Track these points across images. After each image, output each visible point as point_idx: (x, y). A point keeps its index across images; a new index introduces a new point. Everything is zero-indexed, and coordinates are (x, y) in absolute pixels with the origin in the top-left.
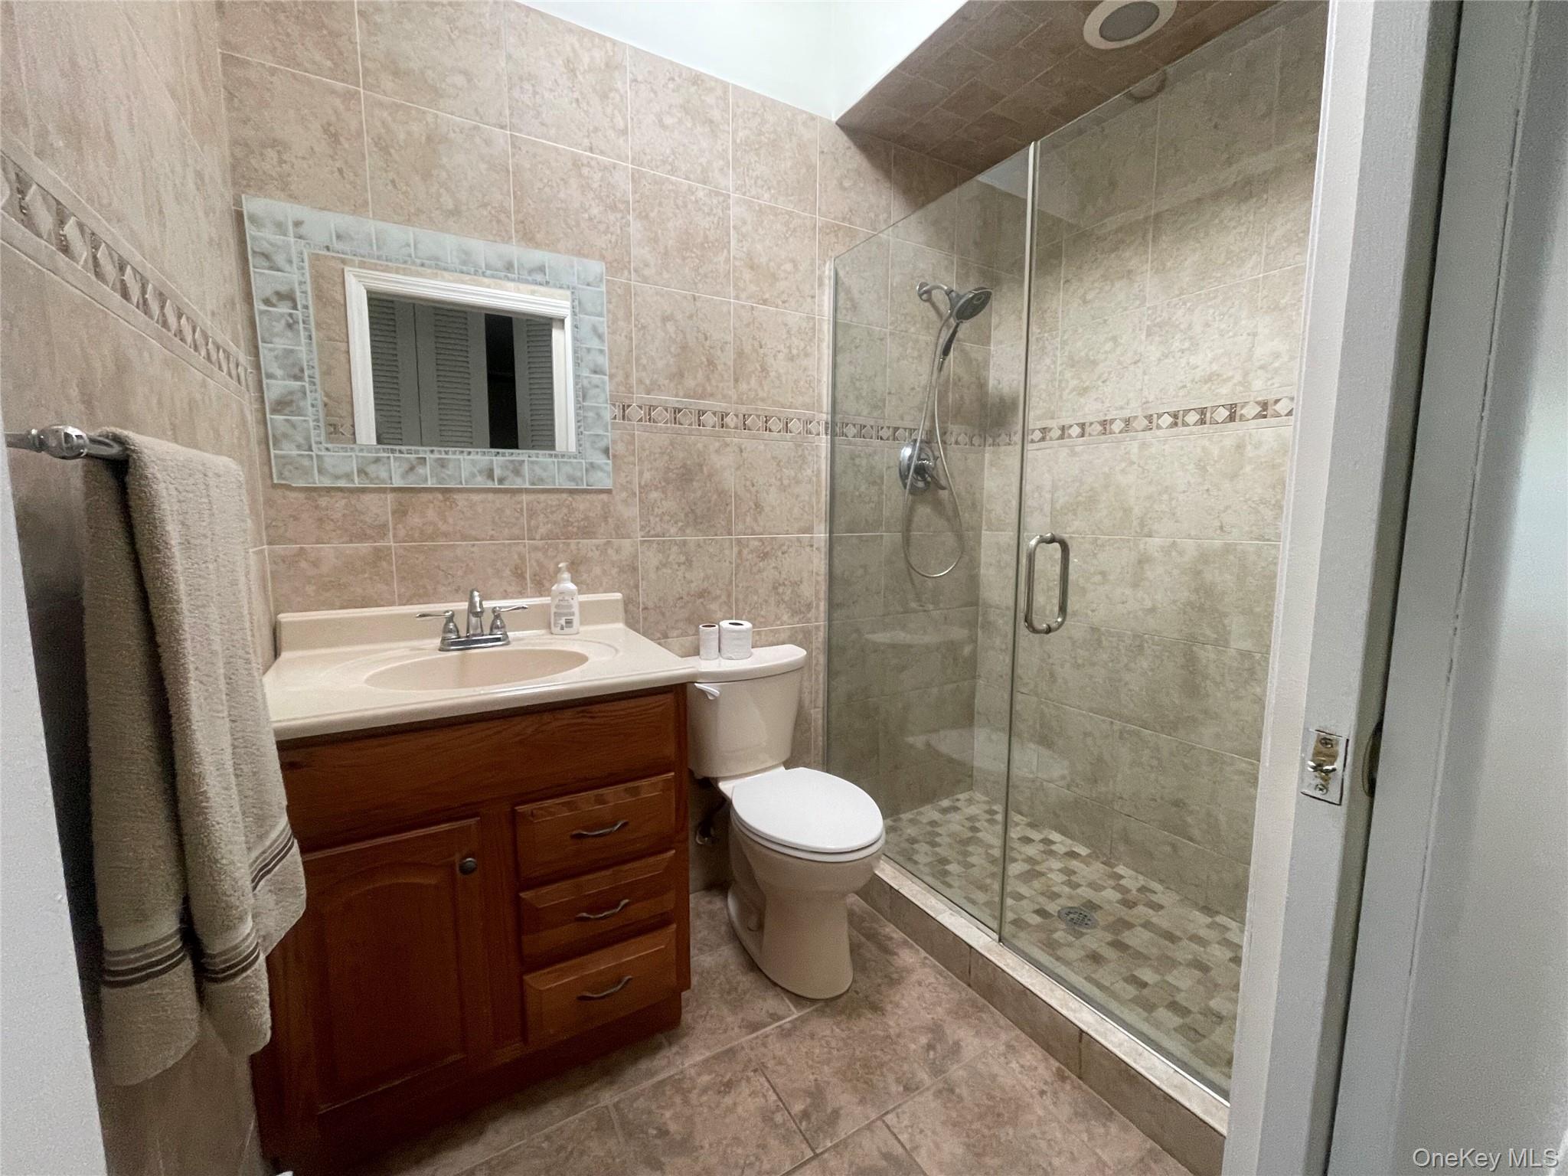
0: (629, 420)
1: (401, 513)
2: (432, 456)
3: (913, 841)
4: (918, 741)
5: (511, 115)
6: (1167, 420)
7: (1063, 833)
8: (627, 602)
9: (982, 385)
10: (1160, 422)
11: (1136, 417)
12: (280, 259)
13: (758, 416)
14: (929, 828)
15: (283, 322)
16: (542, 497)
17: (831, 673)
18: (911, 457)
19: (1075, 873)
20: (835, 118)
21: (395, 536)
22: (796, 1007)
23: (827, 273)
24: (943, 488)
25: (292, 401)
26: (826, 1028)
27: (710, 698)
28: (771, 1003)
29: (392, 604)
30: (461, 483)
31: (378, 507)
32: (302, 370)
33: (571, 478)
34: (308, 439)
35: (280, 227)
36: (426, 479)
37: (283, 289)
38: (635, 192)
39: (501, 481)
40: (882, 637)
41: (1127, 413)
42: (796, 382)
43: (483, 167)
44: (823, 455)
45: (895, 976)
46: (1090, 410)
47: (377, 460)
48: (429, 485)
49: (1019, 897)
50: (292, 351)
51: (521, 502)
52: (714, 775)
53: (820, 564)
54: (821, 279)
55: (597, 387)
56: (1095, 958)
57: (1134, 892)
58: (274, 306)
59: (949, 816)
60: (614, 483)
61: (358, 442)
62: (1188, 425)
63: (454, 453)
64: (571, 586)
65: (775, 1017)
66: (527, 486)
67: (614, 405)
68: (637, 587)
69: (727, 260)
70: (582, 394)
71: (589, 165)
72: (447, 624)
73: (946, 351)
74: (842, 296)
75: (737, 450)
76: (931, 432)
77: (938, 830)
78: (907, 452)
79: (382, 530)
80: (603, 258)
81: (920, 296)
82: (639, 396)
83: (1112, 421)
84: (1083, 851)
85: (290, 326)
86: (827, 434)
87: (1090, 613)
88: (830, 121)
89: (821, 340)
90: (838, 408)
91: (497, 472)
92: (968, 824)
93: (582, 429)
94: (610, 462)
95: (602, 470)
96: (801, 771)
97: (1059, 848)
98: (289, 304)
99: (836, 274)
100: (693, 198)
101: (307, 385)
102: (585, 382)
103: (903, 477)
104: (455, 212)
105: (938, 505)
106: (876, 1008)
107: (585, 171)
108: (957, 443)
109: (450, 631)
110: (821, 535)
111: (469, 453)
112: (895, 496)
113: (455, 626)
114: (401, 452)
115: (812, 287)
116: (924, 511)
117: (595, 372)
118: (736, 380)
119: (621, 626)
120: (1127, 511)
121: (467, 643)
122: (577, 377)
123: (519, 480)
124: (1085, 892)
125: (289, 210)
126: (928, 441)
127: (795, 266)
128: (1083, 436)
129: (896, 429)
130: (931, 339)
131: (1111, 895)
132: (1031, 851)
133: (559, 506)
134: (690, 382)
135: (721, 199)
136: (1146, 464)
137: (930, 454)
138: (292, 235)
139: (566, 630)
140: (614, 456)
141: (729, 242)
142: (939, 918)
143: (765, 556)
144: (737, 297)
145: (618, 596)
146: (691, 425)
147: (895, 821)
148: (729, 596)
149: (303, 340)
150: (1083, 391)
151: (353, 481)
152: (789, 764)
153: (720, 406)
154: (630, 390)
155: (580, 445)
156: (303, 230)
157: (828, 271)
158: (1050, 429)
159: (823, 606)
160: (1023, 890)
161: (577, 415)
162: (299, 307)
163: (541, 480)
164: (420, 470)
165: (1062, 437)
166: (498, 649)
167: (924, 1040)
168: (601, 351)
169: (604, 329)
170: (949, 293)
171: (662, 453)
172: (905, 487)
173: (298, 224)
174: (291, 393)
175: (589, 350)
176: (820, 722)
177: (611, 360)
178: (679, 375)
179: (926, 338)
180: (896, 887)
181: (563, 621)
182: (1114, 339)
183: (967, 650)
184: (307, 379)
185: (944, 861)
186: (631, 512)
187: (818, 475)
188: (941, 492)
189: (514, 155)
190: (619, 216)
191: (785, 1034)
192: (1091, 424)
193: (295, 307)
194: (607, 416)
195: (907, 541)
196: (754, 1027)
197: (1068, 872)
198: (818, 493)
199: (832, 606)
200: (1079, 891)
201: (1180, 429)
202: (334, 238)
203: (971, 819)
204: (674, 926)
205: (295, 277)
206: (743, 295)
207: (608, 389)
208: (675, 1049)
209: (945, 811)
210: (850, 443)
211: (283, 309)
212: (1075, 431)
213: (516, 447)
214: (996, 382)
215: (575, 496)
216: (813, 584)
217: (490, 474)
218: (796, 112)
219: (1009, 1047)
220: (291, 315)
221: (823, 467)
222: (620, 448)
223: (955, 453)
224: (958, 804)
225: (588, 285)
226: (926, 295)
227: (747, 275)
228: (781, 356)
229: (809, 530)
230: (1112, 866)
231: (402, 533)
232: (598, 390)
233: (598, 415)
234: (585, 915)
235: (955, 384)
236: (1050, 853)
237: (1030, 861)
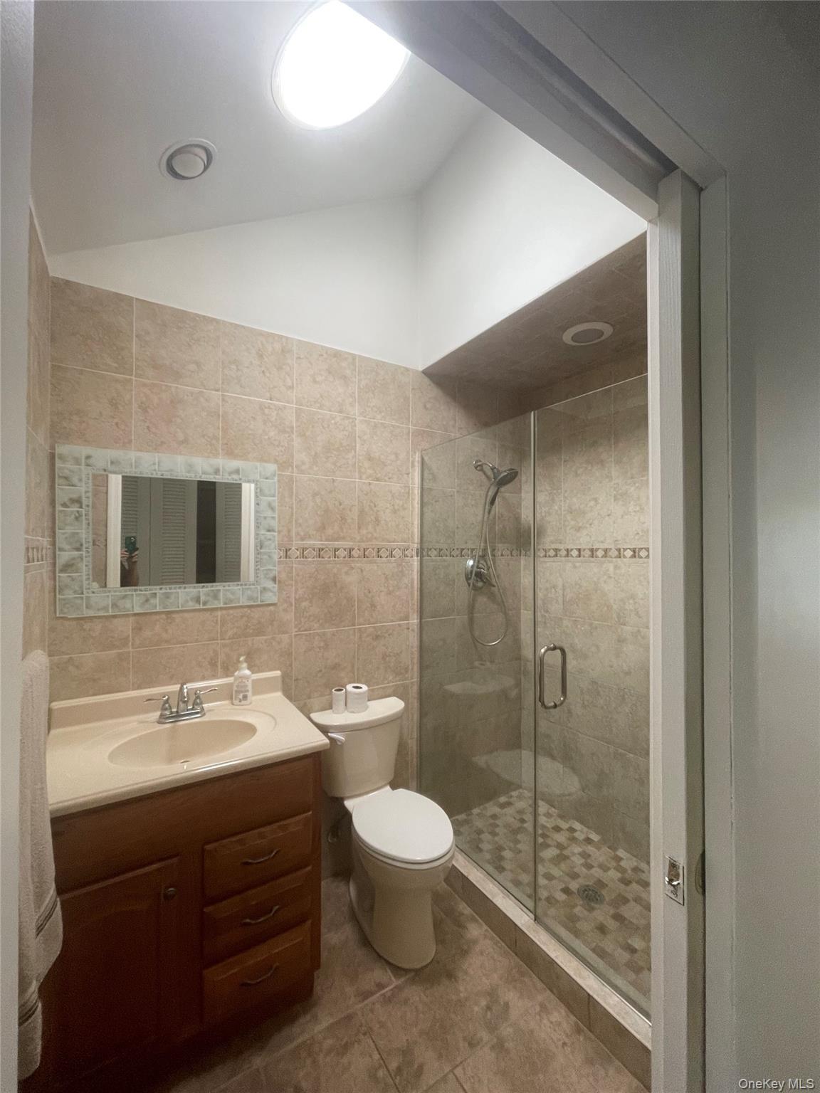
0: (290, 558)
1: (138, 629)
2: (161, 591)
3: (480, 832)
4: (481, 760)
5: (223, 383)
6: (629, 553)
7: (582, 823)
8: (285, 677)
9: (517, 519)
10: (625, 553)
11: (611, 549)
12: (75, 480)
13: (373, 549)
14: (492, 821)
15: (73, 516)
16: (231, 612)
17: (422, 714)
18: (472, 566)
19: (589, 856)
20: (421, 368)
21: (133, 645)
22: (395, 976)
23: (417, 459)
24: (494, 586)
25: (73, 565)
26: (415, 994)
27: (339, 743)
28: (380, 974)
29: (128, 690)
30: (178, 607)
31: (124, 627)
32: (82, 545)
33: (250, 598)
34: (81, 587)
35: (77, 461)
36: (156, 606)
37: (75, 496)
38: (297, 421)
39: (205, 603)
40: (455, 688)
41: (606, 546)
42: (397, 526)
43: (204, 414)
44: (415, 570)
45: (465, 947)
46: (584, 541)
47: (124, 597)
48: (158, 610)
49: (549, 877)
50: (77, 533)
51: (217, 617)
52: (342, 796)
53: (414, 640)
54: (413, 462)
55: (270, 539)
56: (602, 929)
57: (629, 871)
58: (69, 507)
59: (505, 810)
60: (279, 600)
61: (108, 586)
62: (641, 557)
63: (175, 588)
64: (247, 672)
65: (380, 986)
66: (222, 605)
67: (280, 550)
68: (291, 665)
69: (354, 457)
70: (260, 545)
71: (269, 408)
72: (164, 705)
73: (492, 502)
74: (426, 472)
75: (359, 571)
76: (485, 550)
77: (497, 822)
78: (471, 563)
79: (125, 642)
80: (276, 461)
81: (476, 468)
82: (297, 543)
83: (597, 550)
84: (595, 837)
85: (77, 518)
86: (417, 556)
87: (591, 671)
88: (417, 371)
89: (413, 499)
90: (425, 539)
91: (203, 598)
92: (518, 817)
93: (259, 566)
94: (276, 586)
95: (272, 592)
96: (401, 791)
97: (580, 836)
98: (78, 505)
99: (423, 459)
100: (333, 422)
101: (84, 553)
102: (263, 538)
103: (468, 579)
104: (185, 441)
105: (492, 597)
106: (451, 976)
107: (266, 411)
108: (502, 555)
109: (166, 709)
110: (414, 621)
111: (185, 588)
112: (462, 592)
113: (170, 706)
114: (141, 590)
115: (408, 468)
116: (482, 600)
117: (269, 531)
118: (359, 528)
119: (279, 694)
120: (609, 607)
121: (177, 716)
122: (257, 534)
123: (216, 602)
124: (597, 872)
125: (82, 451)
126: (483, 557)
127: (397, 457)
128: (580, 556)
129: (462, 550)
130: (483, 493)
131: (613, 874)
132: (561, 838)
133: (242, 617)
134: (329, 531)
135: (351, 420)
136: (619, 579)
137: (485, 564)
138: (83, 464)
139: (243, 702)
140: (280, 582)
141: (356, 446)
142: (494, 901)
143: (377, 637)
144: (360, 478)
145: (278, 673)
146: (330, 557)
147: (468, 815)
148: (353, 667)
149: (84, 526)
150: (579, 529)
151: (108, 611)
152: (394, 786)
153: (348, 544)
154: (290, 540)
155: (258, 577)
156: (91, 461)
157: (417, 458)
158: (560, 550)
159: (416, 668)
160: (556, 872)
161: (256, 558)
162: (84, 507)
163: (231, 601)
164: (152, 601)
165: (567, 555)
166: (196, 720)
167: (483, 1003)
168: (273, 518)
169: (276, 504)
170: (493, 469)
171: (310, 577)
172: (469, 585)
173: (88, 457)
174: (74, 559)
175: (265, 518)
176: (415, 748)
177: (279, 522)
178: (323, 528)
179: (479, 491)
180: (466, 874)
181: (241, 697)
182: (596, 500)
183: (514, 693)
184: (84, 550)
185: (500, 848)
186: (290, 616)
187: (412, 583)
188: (493, 588)
189: (223, 405)
190: (287, 435)
191: (388, 1000)
192: (584, 550)
193: (81, 507)
194: (276, 557)
195: (471, 620)
196: (365, 995)
197: (585, 855)
198: (412, 593)
199: (422, 668)
200: (593, 871)
201: (637, 559)
202: (109, 464)
203: (521, 812)
204: (309, 922)
205: (83, 488)
206: (364, 477)
207: (276, 539)
208: (308, 1017)
209: (503, 806)
210: (432, 561)
211: (75, 508)
212: (575, 553)
213: (214, 581)
214: (525, 517)
215: (253, 609)
216: (410, 658)
217: (198, 600)
218: (397, 368)
219: (543, 1007)
220: (78, 512)
221: (416, 577)
222: (283, 576)
223: (502, 562)
224: (512, 800)
225: (267, 478)
226: (480, 467)
227: (366, 464)
228: (388, 511)
229: (407, 618)
230: (615, 849)
231: (137, 642)
232: (270, 542)
233: (269, 556)
234: (248, 920)
235: (499, 518)
236: (573, 839)
237: (560, 846)
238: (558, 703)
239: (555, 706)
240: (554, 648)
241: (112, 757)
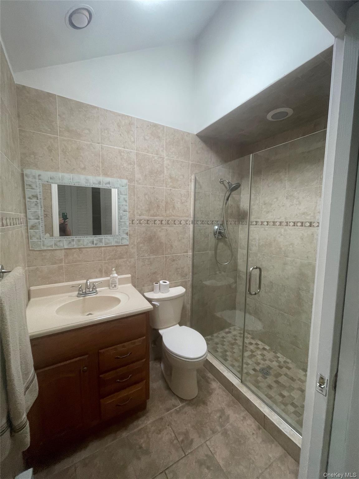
0: (134, 224)
1: (66, 255)
2: (76, 239)
3: (217, 344)
4: (218, 314)
5: (101, 140)
6: (292, 224)
7: (262, 341)
8: (132, 277)
9: (238, 207)
10: (290, 224)
11: (283, 222)
12: (34, 186)
13: (172, 220)
14: (222, 339)
15: (34, 204)
16: (108, 248)
17: (193, 294)
18: (217, 229)
19: (265, 355)
20: (195, 133)
21: (65, 262)
22: (181, 403)
23: (193, 178)
24: (227, 238)
25: (36, 226)
26: (189, 410)
27: (157, 306)
28: (174, 401)
29: (63, 282)
30: (84, 246)
31: (60, 254)
32: (39, 217)
33: (116, 242)
34: (40, 236)
35: (34, 177)
36: (74, 245)
37: (33, 194)
38: (136, 159)
39: (96, 244)
40: (208, 283)
41: (280, 220)
42: (183, 210)
43: (93, 155)
44: (191, 230)
45: (211, 391)
46: (270, 217)
47: (60, 241)
48: (75, 247)
49: (248, 364)
50: (36, 211)
51: (101, 250)
52: (157, 328)
53: (190, 263)
54: (191, 180)
55: (125, 215)
56: (270, 387)
57: (282, 363)
58: (32, 199)
59: (228, 335)
60: (129, 243)
61: (54, 236)
62: (298, 226)
63: (82, 237)
64: (116, 275)
65: (175, 406)
66: (104, 245)
67: (130, 220)
68: (135, 272)
69: (163, 177)
70: (120, 218)
71: (123, 152)
72: (80, 289)
73: (228, 199)
74: (197, 184)
75: (165, 230)
76: (223, 221)
77: (225, 340)
78: (216, 227)
79: (61, 261)
80: (127, 178)
81: (220, 182)
82: (137, 217)
83: (276, 222)
84: (267, 348)
85: (36, 205)
86: (192, 224)
87: (269, 277)
88: (194, 134)
89: (191, 197)
90: (196, 216)
91: (95, 242)
92: (234, 338)
93: (120, 228)
94: (128, 237)
95: (126, 239)
96: (184, 327)
97: (261, 347)
98: (36, 198)
99: (195, 178)
100: (154, 159)
101: (40, 221)
102: (121, 214)
103: (215, 234)
104: (84, 169)
105: (225, 243)
106: (205, 403)
107: (122, 154)
108: (231, 224)
109: (80, 291)
110: (190, 253)
111: (87, 237)
112: (212, 241)
113: (82, 289)
114: (67, 238)
115: (188, 182)
116: (221, 244)
117: (124, 211)
118: (166, 210)
119: (130, 285)
120: (281, 248)
121: (85, 294)
122: (119, 213)
123: (101, 244)
124: (268, 362)
125: (36, 172)
126: (222, 224)
127: (183, 177)
128: (268, 225)
129: (213, 221)
130: (223, 195)
131: (275, 364)
132: (252, 347)
133: (113, 250)
134: (152, 212)
135: (162, 159)
136: (286, 236)
137: (223, 228)
138: (37, 179)
139: (114, 288)
140: (130, 235)
141: (164, 171)
142: (223, 373)
143: (174, 260)
144: (166, 187)
145: (129, 275)
146: (152, 224)
147: (212, 337)
148: (163, 273)
149: (40, 208)
150: (268, 212)
151: (53, 247)
152: (181, 324)
153: (161, 218)
154: (134, 216)
155: (120, 232)
156: (41, 177)
157: (193, 177)
158: (259, 222)
159: (191, 274)
160: (249, 361)
161: (119, 224)
162: (39, 199)
163: (108, 243)
164: (72, 243)
165: (262, 224)
166: (93, 296)
167: (218, 415)
168: (126, 205)
169: (127, 199)
170: (229, 183)
171: (143, 233)
172: (215, 237)
173: (39, 175)
174: (36, 223)
175: (122, 205)
176: (189, 308)
177: (129, 207)
178: (149, 210)
179: (222, 195)
180: (211, 362)
181: (113, 286)
182: (277, 198)
183: (234, 286)
184: (40, 219)
185: (226, 351)
186: (135, 250)
187: (190, 236)
188: (226, 239)
189: (102, 151)
190: (132, 166)
191: (177, 412)
192: (270, 222)
193: (38, 199)
194: (128, 224)
195: (216, 253)
196: (168, 410)
197: (263, 355)
198: (189, 241)
199: (193, 273)
200: (266, 362)
201: (296, 227)
202: (49, 179)
203: (234, 336)
204: (145, 381)
205: (38, 190)
206: (168, 186)
207: (128, 215)
208: (144, 417)
209: (227, 333)
210: (199, 226)
211: (34, 200)
212: (266, 223)
213: (101, 234)
214: (242, 206)
215: (118, 247)
216: (188, 269)
217: (93, 243)
218: (184, 132)
219: (244, 418)
220: (36, 201)
221: (191, 234)
222: (131, 232)
223: (230, 227)
224: (231, 331)
225: (123, 187)
226: (222, 182)
227: (169, 180)
228: (179, 203)
229: (187, 252)
230: (276, 353)
231: (67, 261)
232: (125, 216)
233: (125, 223)
234: (118, 380)
235: (230, 207)
236: (258, 348)
237: (252, 351)
238: (257, 292)
239: (255, 294)
240: (257, 268)
241: (58, 311)
